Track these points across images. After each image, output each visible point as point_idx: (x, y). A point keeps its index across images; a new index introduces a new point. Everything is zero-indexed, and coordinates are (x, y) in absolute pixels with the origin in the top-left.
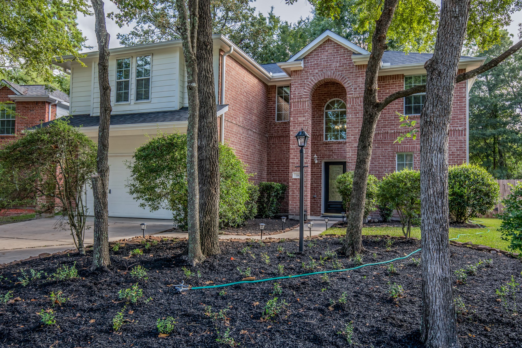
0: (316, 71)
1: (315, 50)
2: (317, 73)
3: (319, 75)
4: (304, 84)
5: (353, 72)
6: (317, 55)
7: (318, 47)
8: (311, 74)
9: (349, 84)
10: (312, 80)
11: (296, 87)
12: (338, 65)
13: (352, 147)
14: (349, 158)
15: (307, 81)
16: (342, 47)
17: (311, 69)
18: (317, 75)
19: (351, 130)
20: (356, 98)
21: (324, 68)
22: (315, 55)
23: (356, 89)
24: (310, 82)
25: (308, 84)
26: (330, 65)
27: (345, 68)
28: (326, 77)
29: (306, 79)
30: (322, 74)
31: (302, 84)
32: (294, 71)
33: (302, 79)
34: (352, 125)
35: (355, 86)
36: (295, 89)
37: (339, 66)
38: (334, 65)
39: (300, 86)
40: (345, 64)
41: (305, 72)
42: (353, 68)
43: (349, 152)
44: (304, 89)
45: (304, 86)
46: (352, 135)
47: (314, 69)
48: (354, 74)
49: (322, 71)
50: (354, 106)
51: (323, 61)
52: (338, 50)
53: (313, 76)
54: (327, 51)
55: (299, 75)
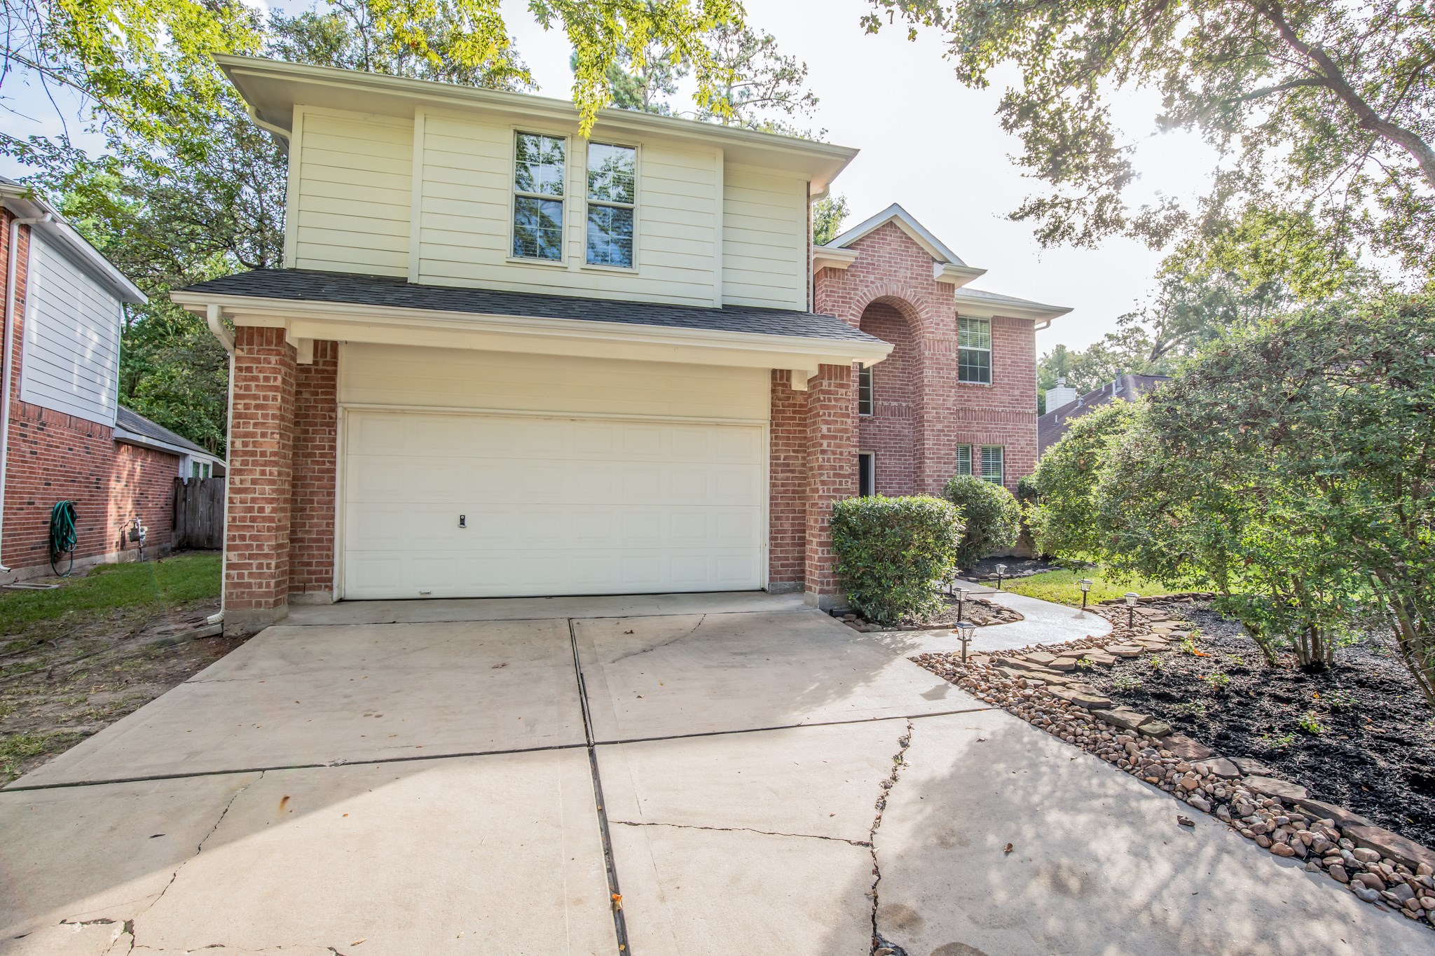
0: (872, 278)
1: (868, 236)
2: (872, 282)
3: (877, 287)
4: (850, 298)
5: (932, 294)
6: (872, 247)
7: (873, 233)
8: (861, 281)
9: (927, 313)
10: (865, 294)
11: (835, 301)
12: (909, 275)
13: (933, 430)
14: (929, 449)
15: (855, 294)
16: (914, 243)
17: (863, 272)
18: (874, 286)
19: (932, 399)
20: (938, 341)
21: (885, 275)
22: (868, 246)
23: (938, 324)
24: (862, 298)
25: (858, 301)
26: (895, 271)
27: (920, 283)
28: (890, 294)
29: (854, 289)
30: (882, 286)
31: (846, 298)
32: (831, 269)
33: (845, 289)
34: (933, 391)
35: (935, 320)
36: (834, 306)
37: (911, 278)
38: (901, 273)
39: (843, 302)
40: (921, 275)
41: (852, 276)
42: (932, 285)
43: (929, 439)
44: (850, 307)
45: (850, 303)
46: (933, 408)
47: (867, 272)
48: (934, 297)
49: (882, 279)
50: (935, 355)
51: (884, 261)
52: (908, 247)
53: (867, 286)
54: (890, 245)
55: (839, 278)
